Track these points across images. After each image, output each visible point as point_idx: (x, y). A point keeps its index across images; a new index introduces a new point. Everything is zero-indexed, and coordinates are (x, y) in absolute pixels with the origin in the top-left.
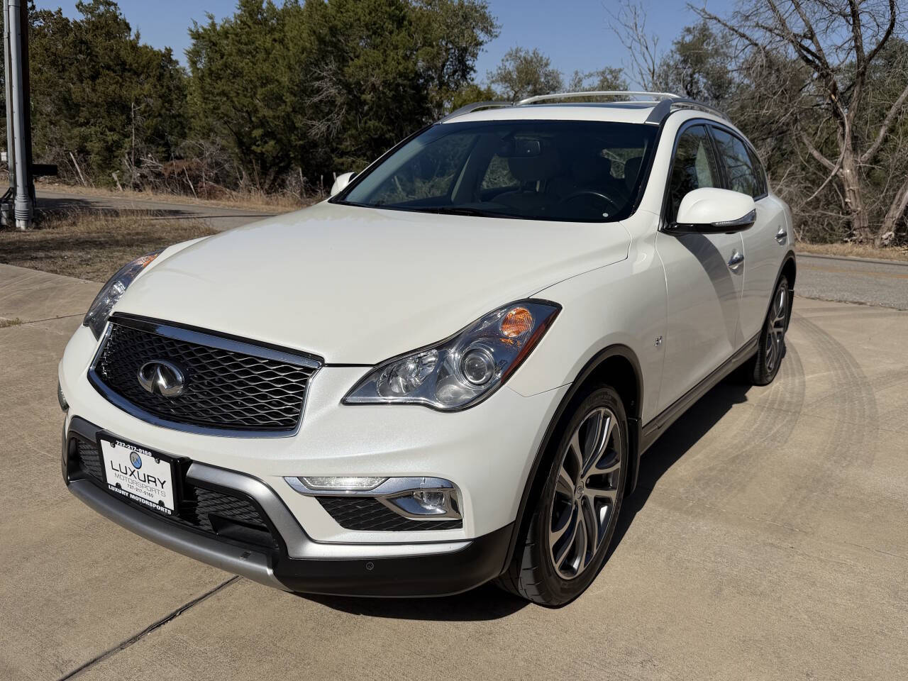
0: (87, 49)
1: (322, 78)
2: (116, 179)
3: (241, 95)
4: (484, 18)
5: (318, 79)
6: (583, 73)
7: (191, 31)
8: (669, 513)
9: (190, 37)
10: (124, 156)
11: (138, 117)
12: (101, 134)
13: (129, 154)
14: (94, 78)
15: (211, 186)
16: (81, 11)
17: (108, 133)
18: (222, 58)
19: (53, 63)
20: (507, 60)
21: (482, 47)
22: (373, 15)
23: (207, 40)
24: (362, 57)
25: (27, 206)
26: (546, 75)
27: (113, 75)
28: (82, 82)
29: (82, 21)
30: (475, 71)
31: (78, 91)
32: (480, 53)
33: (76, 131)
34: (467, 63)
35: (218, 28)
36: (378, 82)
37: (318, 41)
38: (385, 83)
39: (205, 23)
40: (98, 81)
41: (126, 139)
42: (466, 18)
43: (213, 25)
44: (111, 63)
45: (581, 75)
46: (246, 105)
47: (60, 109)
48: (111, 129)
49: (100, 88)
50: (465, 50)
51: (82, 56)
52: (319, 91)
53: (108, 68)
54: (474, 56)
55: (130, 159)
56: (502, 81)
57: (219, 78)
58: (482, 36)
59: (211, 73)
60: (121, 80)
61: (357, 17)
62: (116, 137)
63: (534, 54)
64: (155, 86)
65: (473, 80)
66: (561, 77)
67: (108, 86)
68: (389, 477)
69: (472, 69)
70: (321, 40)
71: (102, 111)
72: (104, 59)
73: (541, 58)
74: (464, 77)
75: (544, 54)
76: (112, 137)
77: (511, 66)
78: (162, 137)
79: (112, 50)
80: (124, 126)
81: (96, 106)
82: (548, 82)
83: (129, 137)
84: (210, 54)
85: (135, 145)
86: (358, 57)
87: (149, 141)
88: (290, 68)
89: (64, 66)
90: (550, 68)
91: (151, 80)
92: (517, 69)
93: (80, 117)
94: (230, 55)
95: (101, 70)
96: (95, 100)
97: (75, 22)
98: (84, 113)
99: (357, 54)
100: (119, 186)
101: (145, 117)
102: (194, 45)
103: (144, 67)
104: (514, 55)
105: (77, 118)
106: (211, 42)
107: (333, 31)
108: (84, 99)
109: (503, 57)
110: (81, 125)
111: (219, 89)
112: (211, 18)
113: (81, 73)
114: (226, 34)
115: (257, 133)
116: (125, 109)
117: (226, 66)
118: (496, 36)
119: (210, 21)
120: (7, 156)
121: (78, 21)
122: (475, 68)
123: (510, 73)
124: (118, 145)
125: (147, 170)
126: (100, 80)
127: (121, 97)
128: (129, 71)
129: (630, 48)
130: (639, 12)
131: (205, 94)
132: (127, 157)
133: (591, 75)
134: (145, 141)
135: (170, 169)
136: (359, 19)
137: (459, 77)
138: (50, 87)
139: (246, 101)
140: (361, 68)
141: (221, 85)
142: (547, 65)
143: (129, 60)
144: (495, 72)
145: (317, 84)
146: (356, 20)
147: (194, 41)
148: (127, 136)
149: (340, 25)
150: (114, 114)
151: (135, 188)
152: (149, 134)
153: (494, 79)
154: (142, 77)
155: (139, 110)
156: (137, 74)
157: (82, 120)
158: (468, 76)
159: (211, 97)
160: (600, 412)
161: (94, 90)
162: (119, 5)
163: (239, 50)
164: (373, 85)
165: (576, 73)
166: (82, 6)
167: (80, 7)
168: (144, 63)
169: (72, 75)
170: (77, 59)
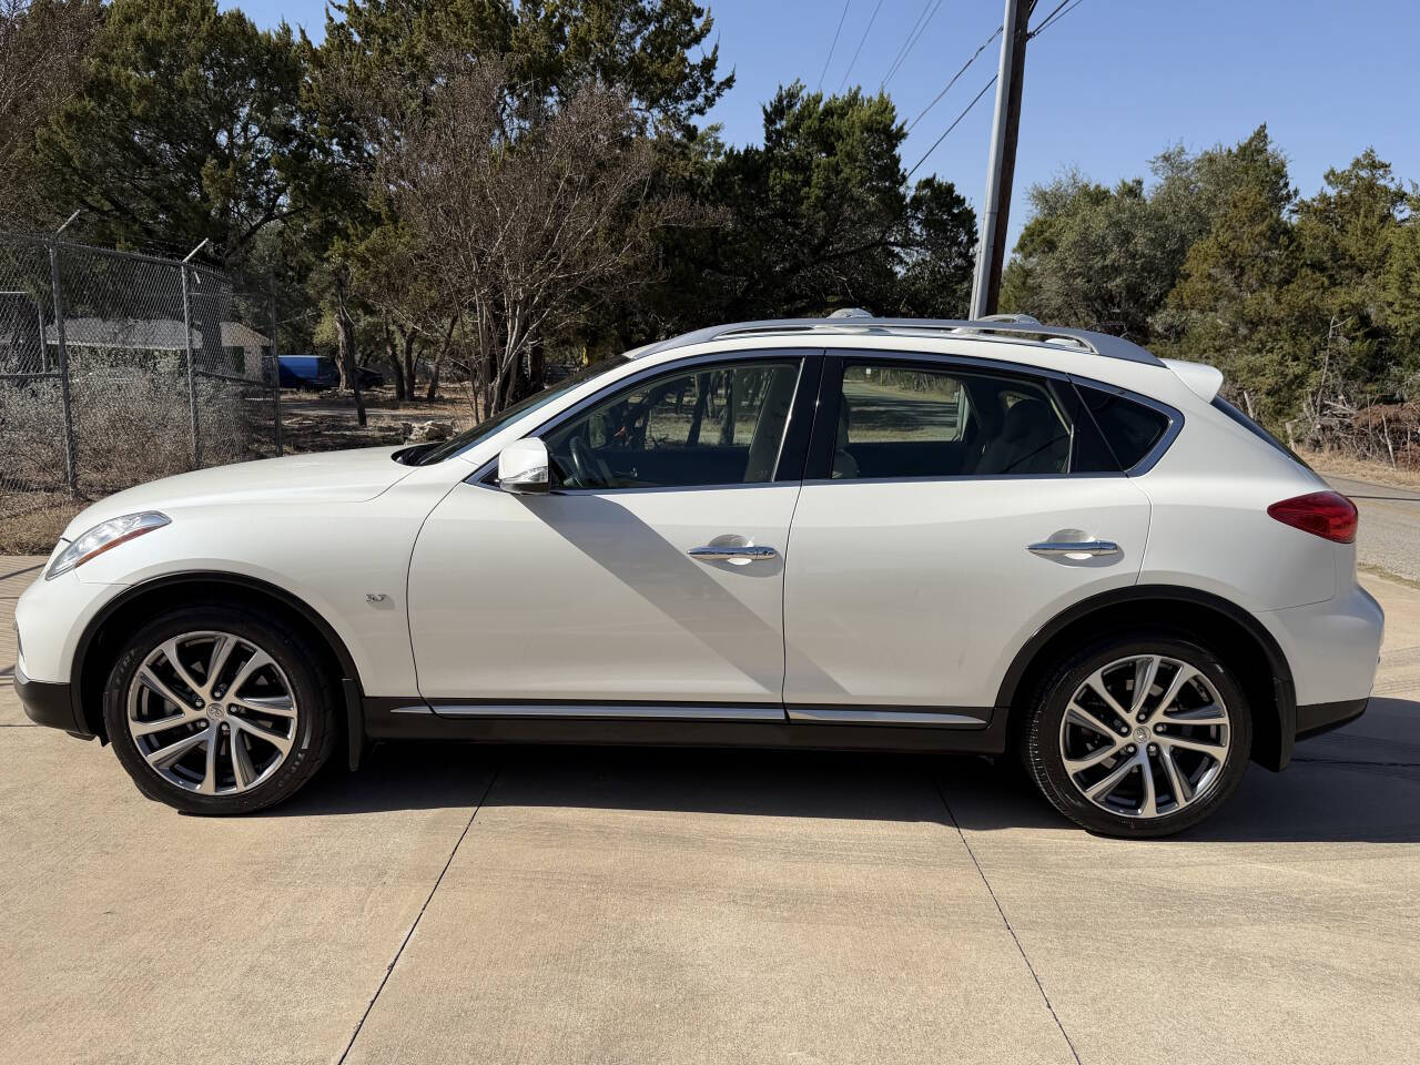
0: (1292, 241)
2: (1289, 431)
10: (1307, 398)
11: (1339, 339)
12: (1281, 364)
13: (1313, 394)
14: (1284, 283)
17: (1289, 363)
19: (1230, 265)
27: (1318, 275)
28: (1264, 288)
40: (1288, 287)
41: (1314, 373)
44: (1325, 258)
48: (1296, 358)
49: (1288, 297)
51: (1276, 252)
53: (1318, 266)
55: (1314, 402)
60: (1327, 283)
62: (1298, 371)
67: (1303, 293)
71: (1285, 330)
76: (1295, 369)
80: (1314, 353)
81: (1277, 323)
83: (1318, 369)
85: (1327, 381)
87: (1350, 374)
93: (1252, 341)
95: (1301, 270)
96: (1276, 315)
100: (1292, 443)
101: (1351, 338)
110: (1255, 352)
113: (1265, 277)
116: (1320, 326)
121: (1311, 197)
124: (1300, 380)
125: (1335, 420)
126: (1293, 286)
127: (1317, 308)
132: (1310, 399)
134: (1345, 375)
135: (1365, 419)
138: (1217, 299)
148: (1316, 366)
150: (1303, 335)
151: (1314, 446)
152: (1352, 364)
154: (1369, 274)
155: (1344, 325)
156: (1361, 271)
157: (1256, 344)
161: (1278, 301)
166: (1334, 174)
167: (1331, 177)
168: (1378, 253)
169: (1253, 281)
170: (1266, 259)
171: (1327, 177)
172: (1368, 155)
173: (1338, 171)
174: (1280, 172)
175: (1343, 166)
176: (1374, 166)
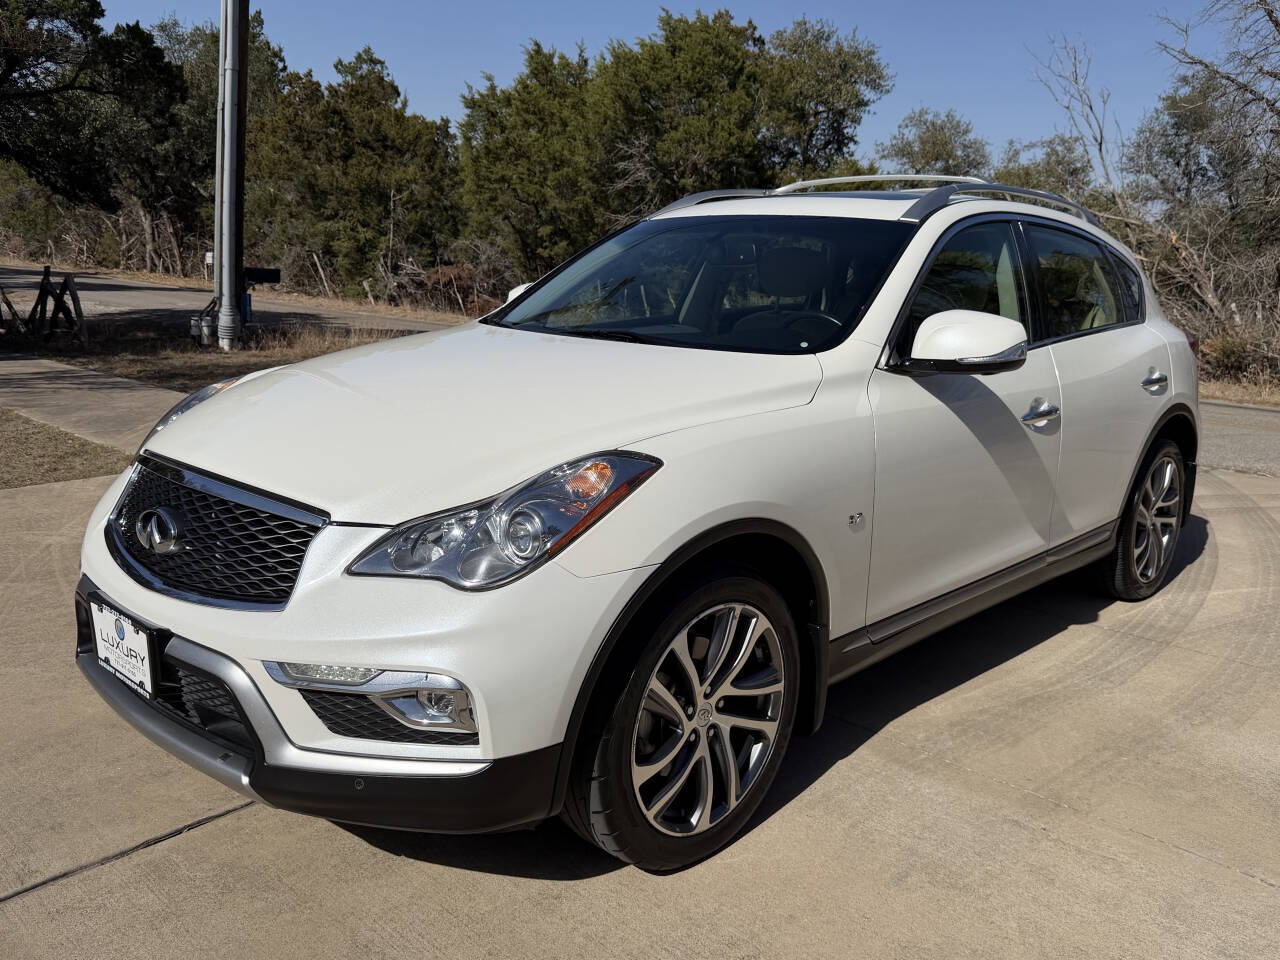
0: (341, 120)
1: (631, 156)
2: (367, 289)
3: (525, 182)
4: (871, 68)
5: (623, 158)
6: (1020, 143)
7: (464, 97)
8: (885, 765)
9: (462, 105)
10: (379, 260)
11: (399, 209)
12: (352, 230)
13: (385, 256)
14: (346, 158)
15: (485, 301)
16: (339, 72)
17: (360, 229)
18: (503, 132)
19: (298, 139)
20: (907, 126)
21: (867, 108)
22: (698, 70)
23: (485, 108)
24: (681, 129)
25: (234, 321)
26: (965, 146)
27: (370, 153)
28: (331, 161)
29: (339, 85)
30: (855, 143)
31: (326, 174)
32: (865, 118)
33: (321, 226)
34: (845, 131)
35: (498, 92)
36: (702, 161)
37: (626, 109)
38: (711, 161)
39: (482, 87)
40: (350, 162)
41: (383, 238)
42: (844, 68)
43: (493, 88)
44: (370, 138)
45: (1017, 146)
46: (531, 193)
47: (303, 198)
48: (365, 225)
49: (352, 171)
50: (842, 113)
51: (333, 130)
52: (625, 174)
53: (366, 144)
54: (856, 121)
55: (386, 263)
56: (897, 155)
57: (498, 158)
58: (867, 94)
59: (488, 151)
60: (379, 161)
61: (676, 74)
62: (369, 235)
63: (947, 116)
64: (423, 169)
65: (852, 155)
66: (988, 149)
67: (363, 168)
68: (384, 671)
69: (852, 139)
70: (629, 107)
71: (353, 200)
72: (361, 132)
73: (959, 122)
74: (839, 150)
75: (963, 116)
76: (365, 234)
77: (911, 134)
78: (429, 236)
79: (371, 122)
80: (380, 221)
81: (347, 193)
82: (968, 156)
83: (385, 235)
84: (488, 128)
85: (394, 245)
86: (676, 129)
87: (411, 240)
88: (588, 144)
89: (310, 143)
90: (971, 136)
91: (418, 160)
92: (920, 137)
93: (325, 208)
94: (514, 127)
95: (356, 148)
96: (346, 187)
97: (331, 86)
98: (332, 203)
99: (674, 124)
100: (371, 299)
101: (407, 209)
102: (469, 116)
103: (410, 143)
104: (917, 120)
105: (322, 210)
106: (489, 111)
107: (646, 92)
108: (332, 185)
109: (900, 122)
110: (328, 218)
111: (497, 173)
112: (489, 78)
113: (330, 152)
114: (508, 100)
115: (545, 231)
116: (383, 198)
117: (507, 143)
118: (888, 91)
119: (488, 84)
120: (213, 257)
121: (334, 84)
122: (856, 139)
123: (909, 144)
124: (372, 244)
125: (406, 279)
126: (353, 161)
127: (377, 182)
128: (392, 149)
129: (1068, 108)
130: (1080, 57)
131: (479, 179)
132: (382, 261)
133: (1032, 146)
134: (407, 241)
135: (435, 276)
136: (679, 78)
137: (833, 151)
138: (292, 169)
139: (532, 189)
140: (679, 142)
141: (499, 169)
142: (966, 132)
143: (392, 133)
144: (887, 143)
145: (621, 165)
146: (674, 79)
147: (468, 111)
148: (384, 233)
149: (653, 85)
150: (369, 204)
151: (390, 301)
152: (411, 231)
153: (886, 152)
154: (408, 156)
155: (400, 199)
156: (401, 152)
157: (328, 212)
158: (845, 150)
159: (487, 185)
160: (734, 609)
161: (345, 174)
162: (386, 64)
163: (526, 122)
164: (695, 165)
165: (1011, 143)
166: (342, 65)
167: (339, 66)
168: (411, 138)
169: (320, 155)
170: (326, 134)
171: (336, 67)
172: (368, 51)
173: (346, 62)
174: (277, 55)
175: (349, 58)
176: (374, 62)
